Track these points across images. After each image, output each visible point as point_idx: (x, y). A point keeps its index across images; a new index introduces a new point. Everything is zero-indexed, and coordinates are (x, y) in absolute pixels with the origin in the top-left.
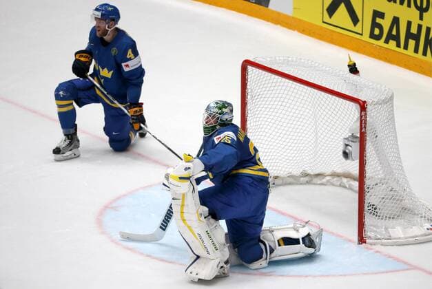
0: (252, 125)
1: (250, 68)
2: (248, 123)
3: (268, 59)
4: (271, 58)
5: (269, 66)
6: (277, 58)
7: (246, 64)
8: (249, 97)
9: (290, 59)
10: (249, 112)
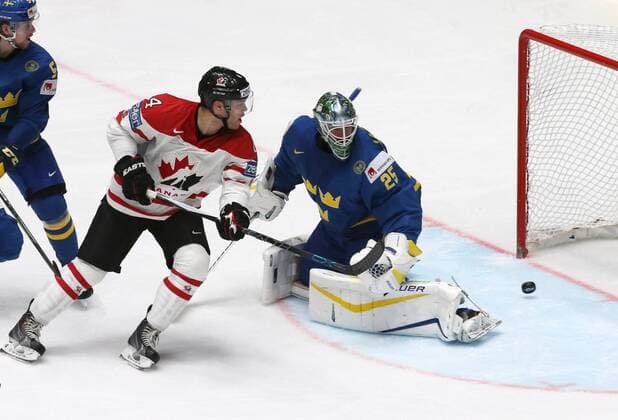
0: (536, 138)
1: (533, 44)
2: (530, 135)
3: (565, 29)
4: (569, 26)
5: (566, 41)
6: (579, 27)
7: (527, 37)
8: (531, 92)
9: (601, 29)
10: (532, 117)
